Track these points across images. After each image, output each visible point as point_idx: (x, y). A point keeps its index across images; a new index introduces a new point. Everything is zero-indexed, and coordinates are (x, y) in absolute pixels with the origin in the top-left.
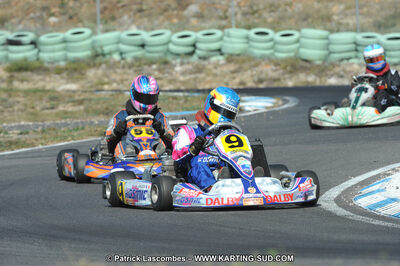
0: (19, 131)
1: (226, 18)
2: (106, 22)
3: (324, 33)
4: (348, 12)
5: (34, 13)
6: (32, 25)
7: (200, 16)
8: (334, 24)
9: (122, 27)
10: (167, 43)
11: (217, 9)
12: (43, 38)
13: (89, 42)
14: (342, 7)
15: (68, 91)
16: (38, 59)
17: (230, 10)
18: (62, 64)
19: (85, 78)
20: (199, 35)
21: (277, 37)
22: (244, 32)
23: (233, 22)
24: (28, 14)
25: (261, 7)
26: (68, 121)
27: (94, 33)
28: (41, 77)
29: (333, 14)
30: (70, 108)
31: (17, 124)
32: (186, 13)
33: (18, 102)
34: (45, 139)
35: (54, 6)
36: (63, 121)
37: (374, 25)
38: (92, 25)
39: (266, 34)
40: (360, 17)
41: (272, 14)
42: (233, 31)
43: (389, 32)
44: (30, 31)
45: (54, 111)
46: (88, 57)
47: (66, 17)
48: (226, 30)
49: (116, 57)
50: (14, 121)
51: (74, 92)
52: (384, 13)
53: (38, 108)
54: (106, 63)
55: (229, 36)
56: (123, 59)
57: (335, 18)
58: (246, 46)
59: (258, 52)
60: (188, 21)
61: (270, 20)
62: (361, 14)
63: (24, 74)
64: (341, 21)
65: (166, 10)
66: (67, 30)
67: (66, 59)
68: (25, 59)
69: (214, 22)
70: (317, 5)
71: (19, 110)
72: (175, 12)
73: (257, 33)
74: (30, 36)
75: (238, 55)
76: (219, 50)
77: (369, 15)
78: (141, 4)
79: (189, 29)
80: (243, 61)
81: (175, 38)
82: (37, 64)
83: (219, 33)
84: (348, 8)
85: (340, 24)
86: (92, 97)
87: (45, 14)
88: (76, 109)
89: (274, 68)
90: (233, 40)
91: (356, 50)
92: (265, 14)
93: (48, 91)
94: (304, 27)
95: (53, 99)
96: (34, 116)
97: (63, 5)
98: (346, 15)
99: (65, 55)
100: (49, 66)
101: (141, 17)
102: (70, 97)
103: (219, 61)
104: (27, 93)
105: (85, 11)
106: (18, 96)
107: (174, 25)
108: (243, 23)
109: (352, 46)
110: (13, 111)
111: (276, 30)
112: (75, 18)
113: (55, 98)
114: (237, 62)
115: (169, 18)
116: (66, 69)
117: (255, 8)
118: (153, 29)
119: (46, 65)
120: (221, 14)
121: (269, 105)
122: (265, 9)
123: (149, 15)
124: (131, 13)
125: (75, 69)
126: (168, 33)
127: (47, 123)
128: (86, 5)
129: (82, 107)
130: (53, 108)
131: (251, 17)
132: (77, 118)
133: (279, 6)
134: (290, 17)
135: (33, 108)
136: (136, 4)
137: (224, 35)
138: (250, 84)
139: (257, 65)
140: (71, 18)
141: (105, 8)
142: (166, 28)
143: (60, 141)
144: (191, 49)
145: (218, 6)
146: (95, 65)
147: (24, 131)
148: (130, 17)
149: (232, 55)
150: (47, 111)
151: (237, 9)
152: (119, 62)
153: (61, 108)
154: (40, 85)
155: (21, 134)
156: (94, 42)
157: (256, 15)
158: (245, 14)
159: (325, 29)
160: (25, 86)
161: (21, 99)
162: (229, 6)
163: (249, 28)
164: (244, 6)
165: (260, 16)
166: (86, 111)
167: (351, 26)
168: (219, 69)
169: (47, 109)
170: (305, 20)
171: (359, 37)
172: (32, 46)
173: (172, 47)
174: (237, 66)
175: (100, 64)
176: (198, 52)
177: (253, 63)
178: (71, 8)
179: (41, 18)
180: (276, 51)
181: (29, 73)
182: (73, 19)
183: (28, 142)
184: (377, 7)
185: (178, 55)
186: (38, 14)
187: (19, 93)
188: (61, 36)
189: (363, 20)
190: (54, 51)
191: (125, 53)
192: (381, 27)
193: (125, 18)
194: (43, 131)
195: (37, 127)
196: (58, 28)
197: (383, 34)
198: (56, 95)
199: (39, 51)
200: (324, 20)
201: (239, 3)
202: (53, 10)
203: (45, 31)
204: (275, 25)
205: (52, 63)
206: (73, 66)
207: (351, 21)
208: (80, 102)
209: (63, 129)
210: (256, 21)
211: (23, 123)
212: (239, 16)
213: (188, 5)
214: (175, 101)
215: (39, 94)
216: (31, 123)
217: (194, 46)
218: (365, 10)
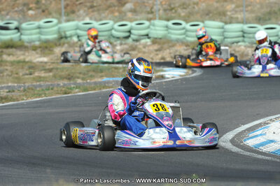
0: (7, 90)
1: (152, 13)
2: (68, 15)
3: (221, 24)
4: (237, 9)
5: (18, 7)
6: (16, 16)
7: (134, 11)
8: (227, 17)
9: (79, 18)
10: (111, 30)
11: (146, 6)
12: (24, 25)
13: (56, 28)
14: (233, 6)
15: (42, 62)
16: (20, 40)
17: (155, 7)
18: (37, 43)
19: (54, 54)
20: (133, 24)
21: (188, 26)
22: (165, 23)
23: (157, 15)
24: (13, 9)
25: (177, 5)
26: (42, 83)
27: (60, 22)
28: (22, 52)
29: (227, 11)
30: (43, 74)
31: (6, 85)
32: (124, 9)
33: (7, 70)
34: (26, 95)
35: (32, 3)
36: (38, 83)
37: (256, 19)
38: (59, 16)
39: (180, 24)
40: (246, 13)
41: (184, 10)
42: (157, 22)
43: (267, 24)
44: (15, 20)
45: (32, 76)
46: (55, 39)
47: (40, 11)
48: (152, 21)
49: (75, 39)
50: (4, 83)
51: (46, 63)
52: (262, 11)
53: (21, 74)
54: (68, 43)
55: (154, 25)
56: (79, 40)
57: (229, 13)
58: (166, 32)
59: (174, 37)
60: (125, 15)
61: (183, 14)
62: (247, 11)
63: (10, 50)
64: (233, 16)
65: (109, 7)
66: (40, 20)
67: (40, 40)
68: (11, 40)
69: (144, 15)
70: (216, 5)
71: (8, 75)
72: (116, 8)
73: (174, 24)
74: (15, 24)
75: (160, 39)
76: (147, 35)
77: (252, 11)
78: (93, 2)
79: (126, 20)
80: (164, 43)
81: (116, 26)
82: (19, 43)
83: (147, 23)
84: (237, 7)
85: (232, 18)
86: (59, 67)
87: (25, 8)
88: (47, 75)
89: (185, 48)
90: (157, 28)
91: (243, 37)
92: (180, 10)
93: (28, 62)
94: (206, 20)
95: (31, 68)
96: (18, 80)
97: (38, 3)
98: (236, 12)
99: (39, 37)
100: (28, 45)
101: (93, 11)
102: (43, 66)
103: (147, 42)
104: (12, 63)
105: (53, 6)
106: (7, 66)
107: (116, 17)
108: (164, 17)
109: (241, 34)
110: (3, 76)
111: (187, 22)
112: (46, 12)
113: (33, 67)
114: (159, 44)
115: (112, 12)
116: (40, 47)
117: (172, 6)
118: (101, 20)
119: (26, 44)
120: (149, 10)
121: (183, 74)
122: (179, 7)
123: (98, 10)
124: (86, 9)
125: (46, 47)
126: (111, 23)
127: (27, 85)
128: (54, 3)
129: (51, 74)
130: (31, 74)
131: (170, 13)
132: (48, 81)
133: (189, 5)
134: (197, 13)
135: (17, 74)
136: (89, 2)
137: (151, 24)
138: (168, 59)
139: (173, 46)
140: (43, 11)
141: (67, 5)
142: (110, 19)
143: (36, 97)
144: (127, 34)
145: (146, 4)
146: (60, 45)
147: (11, 90)
148: (85, 11)
149: (156, 38)
150: (26, 76)
151: (159, 7)
152: (77, 43)
153: (36, 74)
154: (22, 58)
155: (9, 92)
156: (59, 28)
157: (173, 11)
158: (165, 10)
159: (222, 21)
160: (10, 58)
161: (9, 68)
162: (154, 5)
163: (168, 20)
164: (165, 4)
165: (176, 11)
166: (54, 76)
167: (240, 19)
168: (147, 48)
169: (27, 74)
170: (207, 14)
171: (245, 27)
172: (16, 31)
173: (114, 32)
174: (159, 47)
175: (64, 44)
176: (132, 36)
177: (170, 44)
178: (44, 4)
179: (22, 11)
180: (187, 36)
181: (14, 50)
182: (45, 12)
183: (15, 98)
184: (258, 6)
185: (118, 38)
186: (20, 8)
187: (8, 64)
188: (37, 24)
189: (248, 15)
190: (31, 34)
191: (81, 36)
192: (260, 20)
193: (81, 12)
194: (24, 90)
195: (20, 87)
196: (34, 18)
197: (262, 25)
198: (33, 65)
199: (21, 34)
200: (220, 15)
201: (161, 2)
202: (31, 6)
203: (26, 21)
204: (187, 18)
205: (30, 42)
206: (45, 45)
207: (240, 16)
208: (50, 70)
209: (38, 89)
210: (173, 15)
211: (10, 84)
212: (161, 11)
213: (125, 3)
214: (116, 71)
215: (21, 64)
216: (16, 85)
217: (130, 32)
218: (249, 8)
